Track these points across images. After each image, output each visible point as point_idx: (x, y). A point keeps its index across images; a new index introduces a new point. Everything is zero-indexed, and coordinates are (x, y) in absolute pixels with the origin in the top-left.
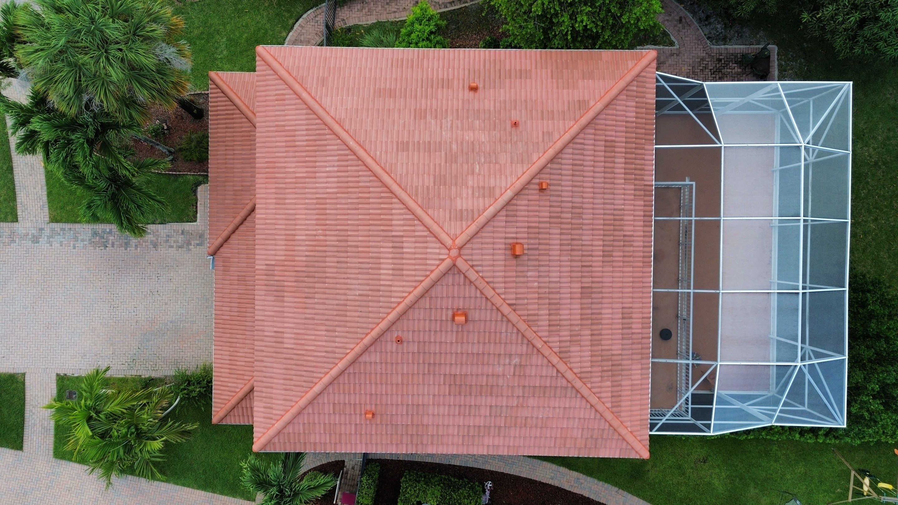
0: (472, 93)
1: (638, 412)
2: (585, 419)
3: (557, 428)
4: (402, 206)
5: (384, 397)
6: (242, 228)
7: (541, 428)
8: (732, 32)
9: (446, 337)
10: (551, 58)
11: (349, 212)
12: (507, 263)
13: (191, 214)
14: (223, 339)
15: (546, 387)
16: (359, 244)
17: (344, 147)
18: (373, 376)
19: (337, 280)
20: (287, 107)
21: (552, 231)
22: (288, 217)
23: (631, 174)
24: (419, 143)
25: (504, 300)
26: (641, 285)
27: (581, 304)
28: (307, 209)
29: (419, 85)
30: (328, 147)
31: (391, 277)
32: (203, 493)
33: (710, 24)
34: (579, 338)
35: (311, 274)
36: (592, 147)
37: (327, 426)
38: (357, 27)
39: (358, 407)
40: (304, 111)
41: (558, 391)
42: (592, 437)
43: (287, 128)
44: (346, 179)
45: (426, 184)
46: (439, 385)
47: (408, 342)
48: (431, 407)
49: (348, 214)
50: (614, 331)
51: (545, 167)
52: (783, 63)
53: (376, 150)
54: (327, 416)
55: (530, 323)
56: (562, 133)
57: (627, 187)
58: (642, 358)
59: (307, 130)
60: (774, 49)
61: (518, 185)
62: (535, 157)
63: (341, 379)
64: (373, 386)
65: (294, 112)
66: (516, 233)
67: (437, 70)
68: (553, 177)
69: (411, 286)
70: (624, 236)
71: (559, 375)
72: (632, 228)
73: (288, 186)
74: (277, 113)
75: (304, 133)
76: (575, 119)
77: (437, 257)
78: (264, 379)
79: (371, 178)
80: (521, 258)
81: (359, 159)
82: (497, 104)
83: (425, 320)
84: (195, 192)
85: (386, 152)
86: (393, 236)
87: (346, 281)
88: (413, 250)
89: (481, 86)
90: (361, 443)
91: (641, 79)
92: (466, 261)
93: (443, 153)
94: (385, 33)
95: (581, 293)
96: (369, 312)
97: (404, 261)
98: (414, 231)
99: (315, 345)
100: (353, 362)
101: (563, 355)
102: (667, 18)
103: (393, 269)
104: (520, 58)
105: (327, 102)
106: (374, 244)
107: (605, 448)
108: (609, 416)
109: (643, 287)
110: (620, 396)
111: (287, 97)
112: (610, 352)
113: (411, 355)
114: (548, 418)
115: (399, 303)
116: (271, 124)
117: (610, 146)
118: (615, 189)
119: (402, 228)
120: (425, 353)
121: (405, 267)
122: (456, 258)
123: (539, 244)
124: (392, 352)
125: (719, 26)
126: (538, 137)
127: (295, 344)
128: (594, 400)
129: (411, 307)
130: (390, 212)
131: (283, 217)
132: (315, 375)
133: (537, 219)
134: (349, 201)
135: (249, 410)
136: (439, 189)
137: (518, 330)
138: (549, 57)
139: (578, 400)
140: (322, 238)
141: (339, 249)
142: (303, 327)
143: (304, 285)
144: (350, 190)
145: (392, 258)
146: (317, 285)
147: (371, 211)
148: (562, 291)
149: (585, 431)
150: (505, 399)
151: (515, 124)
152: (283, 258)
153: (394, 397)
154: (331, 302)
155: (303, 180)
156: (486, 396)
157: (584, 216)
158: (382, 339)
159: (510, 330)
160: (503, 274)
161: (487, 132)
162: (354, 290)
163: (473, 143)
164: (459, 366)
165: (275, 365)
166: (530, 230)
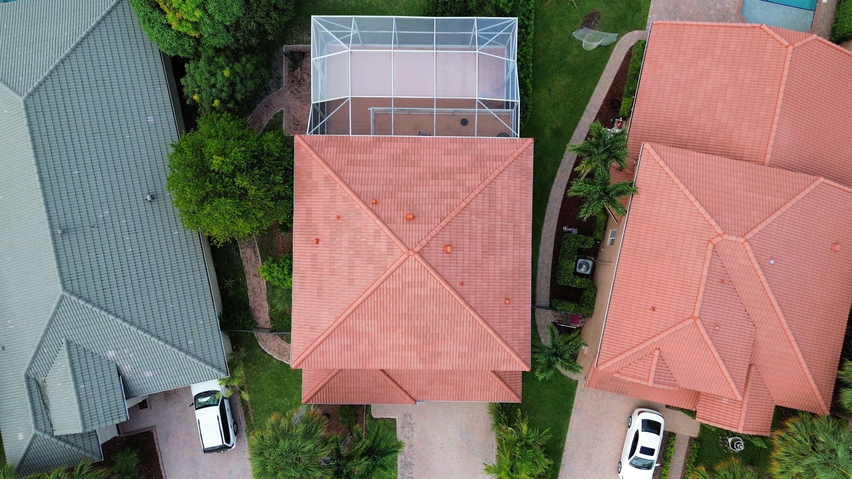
0: (320, 242)
1: (506, 145)
2: (509, 177)
3: (514, 192)
4: (385, 282)
5: (496, 293)
6: (399, 383)
7: (514, 201)
8: (275, 74)
9: (460, 257)
10: (299, 196)
11: (388, 313)
12: (417, 223)
13: (391, 422)
14: (468, 395)
15: (489, 200)
16: (407, 306)
17: (351, 316)
18: (483, 299)
19: (428, 320)
20: (328, 350)
21: (400, 197)
22: (391, 350)
23: (367, 149)
24: (349, 273)
25: (438, 224)
26: (431, 144)
27: (442, 179)
28: (387, 338)
29: (315, 273)
30: (351, 325)
31: (426, 289)
32: (572, 415)
33: (269, 88)
34: (461, 181)
35: (425, 335)
36: (352, 173)
37: (514, 326)
38: (270, 314)
39: (502, 308)
40: (330, 339)
41: (491, 192)
42: (520, 172)
43: (340, 350)
44: (370, 314)
45: (372, 268)
46: (488, 261)
47: (463, 279)
48: (502, 266)
49: (390, 314)
50: (458, 159)
51: (363, 201)
52: (294, 41)
53: (353, 297)
54: (508, 327)
55: (452, 209)
56: (343, 191)
57: (374, 152)
58: (474, 143)
59: (341, 338)
60: (286, 48)
61: (373, 217)
62: (357, 207)
63: (485, 318)
64: (489, 299)
65: (331, 345)
66: (400, 217)
67: (306, 262)
68: (368, 196)
69: (431, 277)
70: (403, 154)
71: (482, 192)
72: (398, 149)
73: (373, 349)
74: (331, 356)
75: (343, 339)
76: (336, 183)
77: (413, 262)
78: (487, 364)
79: (369, 300)
80: (415, 215)
81: (358, 307)
82: (327, 227)
83: (450, 269)
84: (376, 420)
85: (355, 291)
86: (402, 287)
87: (428, 315)
88: (410, 276)
89: (316, 237)
90: (524, 307)
91: (311, 144)
92: (416, 246)
93: (355, 259)
94: (274, 296)
95: (435, 179)
96: (446, 301)
97: (416, 281)
98: (399, 275)
99: (466, 334)
100: (475, 311)
101: (470, 190)
102: (265, 116)
103: (421, 287)
104: (299, 214)
105: (325, 326)
106: (407, 299)
107: (527, 164)
108: (507, 163)
109: (433, 142)
110: (496, 156)
111: (321, 350)
112: (470, 162)
113: (470, 277)
114: (508, 198)
115: (440, 284)
116: (337, 359)
117: (351, 163)
118: (375, 160)
119: (398, 282)
120: (469, 269)
121: (420, 281)
122: (414, 252)
123: (407, 204)
124: (469, 288)
125: (271, 82)
126: (346, 205)
127: (466, 345)
128: (497, 172)
129: (442, 277)
130: (388, 289)
131: (391, 352)
132: (483, 333)
133: (393, 206)
134: (382, 313)
135: (506, 374)
136: (375, 261)
137: (455, 216)
138: (298, 197)
139: (497, 181)
140: (403, 329)
141: (410, 319)
142: (455, 340)
143: (431, 340)
144: (376, 312)
145: (415, 288)
146: (431, 332)
147: (388, 300)
148: (434, 191)
149: (516, 176)
150: (497, 223)
151: (338, 217)
152: (416, 352)
153: (496, 287)
154: (440, 323)
155: (370, 340)
156: (495, 234)
157: (391, 178)
158: (461, 293)
159: (456, 221)
160: (423, 225)
161: (343, 234)
162: (433, 310)
163: (349, 242)
164: (477, 250)
165: (479, 357)
166: (399, 209)
